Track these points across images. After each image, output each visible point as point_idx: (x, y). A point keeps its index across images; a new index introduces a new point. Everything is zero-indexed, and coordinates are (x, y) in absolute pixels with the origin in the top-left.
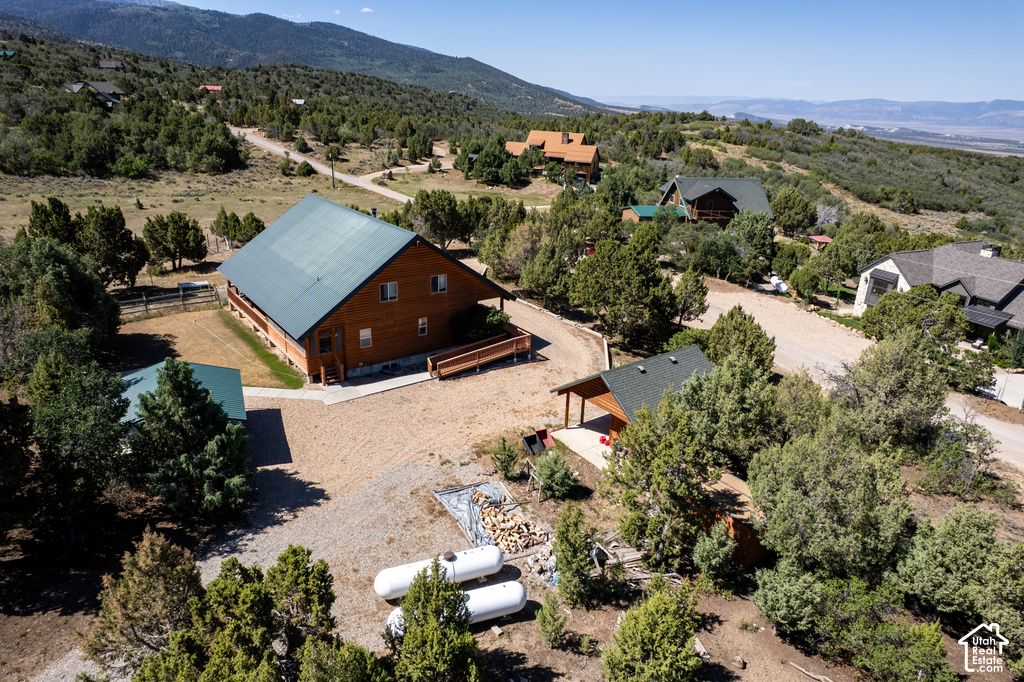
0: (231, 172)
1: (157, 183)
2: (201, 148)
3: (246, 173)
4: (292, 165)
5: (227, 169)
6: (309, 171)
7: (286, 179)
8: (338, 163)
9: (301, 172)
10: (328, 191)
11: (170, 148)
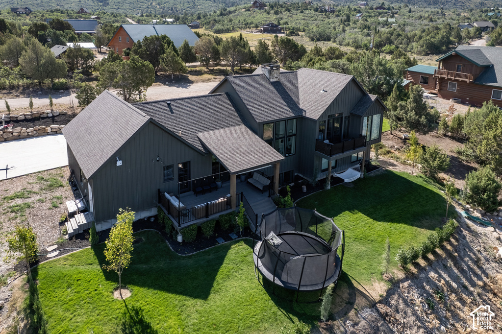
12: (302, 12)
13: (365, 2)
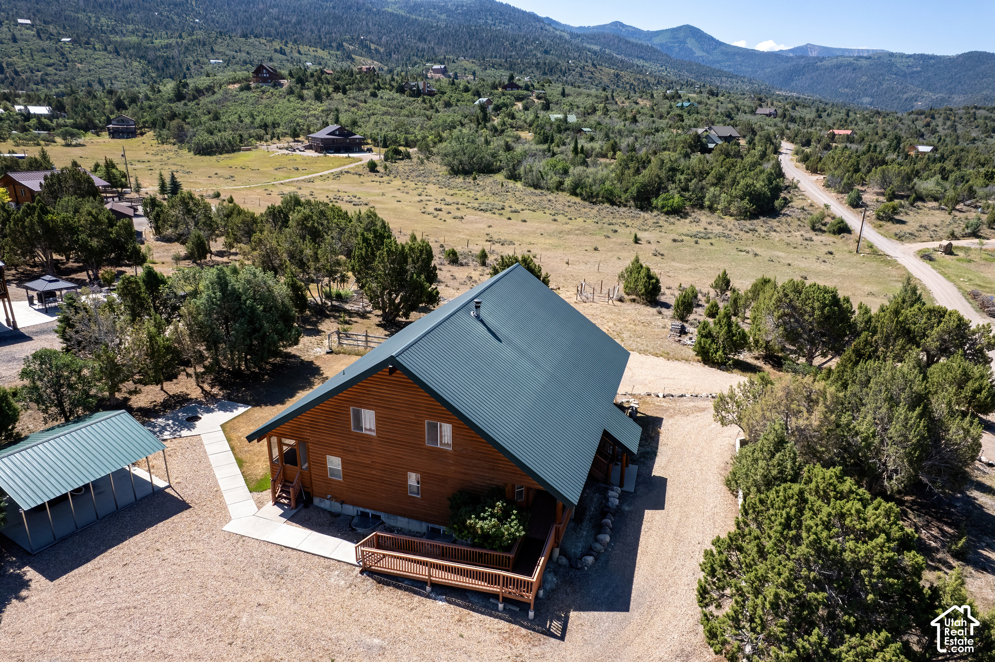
0: (758, 218)
1: (683, 220)
2: (736, 191)
3: (774, 223)
4: (828, 220)
5: (754, 216)
6: (842, 229)
7: (812, 234)
8: (889, 224)
9: (832, 229)
10: (848, 255)
11: (712, 189)
12: (374, 95)
13: (443, 66)
